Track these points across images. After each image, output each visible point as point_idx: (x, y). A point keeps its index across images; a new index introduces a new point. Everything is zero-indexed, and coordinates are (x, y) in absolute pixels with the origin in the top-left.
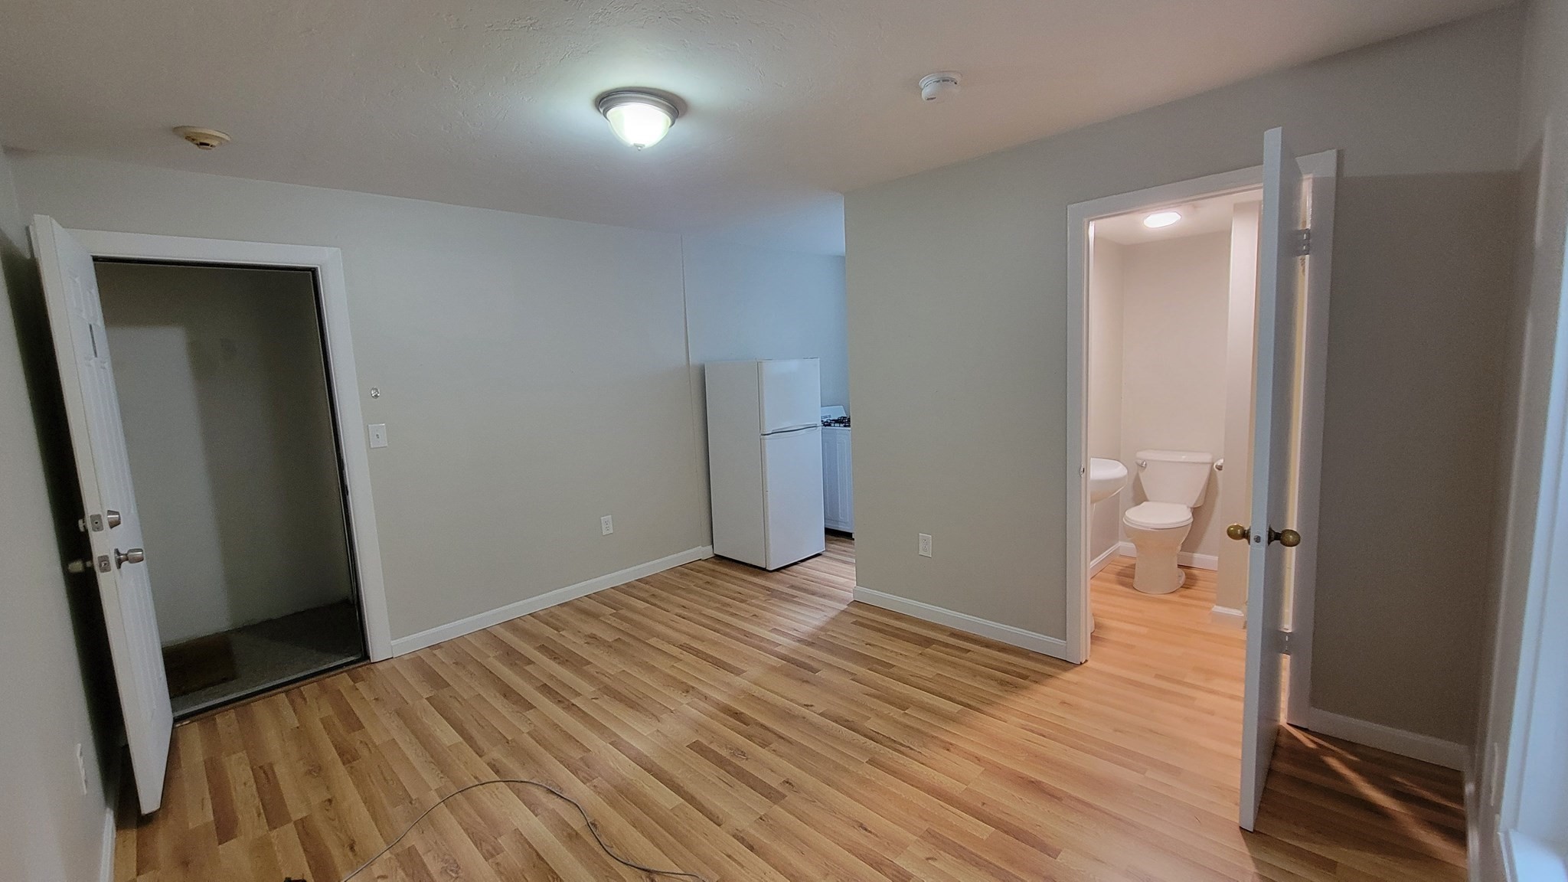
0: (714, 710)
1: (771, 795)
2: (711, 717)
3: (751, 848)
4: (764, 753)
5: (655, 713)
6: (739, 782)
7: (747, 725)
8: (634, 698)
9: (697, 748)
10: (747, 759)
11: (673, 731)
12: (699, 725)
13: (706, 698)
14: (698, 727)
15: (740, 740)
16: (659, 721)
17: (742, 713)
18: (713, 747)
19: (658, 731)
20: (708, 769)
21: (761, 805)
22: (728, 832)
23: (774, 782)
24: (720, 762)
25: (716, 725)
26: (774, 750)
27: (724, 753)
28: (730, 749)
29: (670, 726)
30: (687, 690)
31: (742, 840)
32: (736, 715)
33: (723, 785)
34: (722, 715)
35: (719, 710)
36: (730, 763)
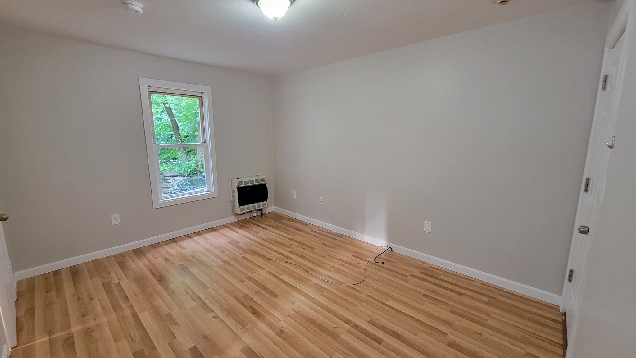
0: (266, 316)
1: (250, 278)
2: (268, 311)
3: (260, 266)
4: (247, 292)
5: (297, 315)
6: (260, 282)
7: (251, 307)
8: (312, 326)
9: (275, 295)
10: (255, 290)
11: (286, 304)
12: (274, 307)
13: (270, 326)
14: (275, 306)
15: (256, 298)
16: (294, 309)
17: (252, 313)
18: (268, 295)
19: (294, 304)
20: (271, 287)
21: (255, 276)
22: (266, 269)
23: (247, 282)
24: (266, 289)
25: (266, 306)
26: (243, 293)
27: (264, 293)
28: (261, 294)
29: (288, 306)
30: (281, 333)
31: (262, 268)
32: (255, 312)
33: (266, 281)
34: (262, 313)
35: (263, 315)
36: (262, 289)
